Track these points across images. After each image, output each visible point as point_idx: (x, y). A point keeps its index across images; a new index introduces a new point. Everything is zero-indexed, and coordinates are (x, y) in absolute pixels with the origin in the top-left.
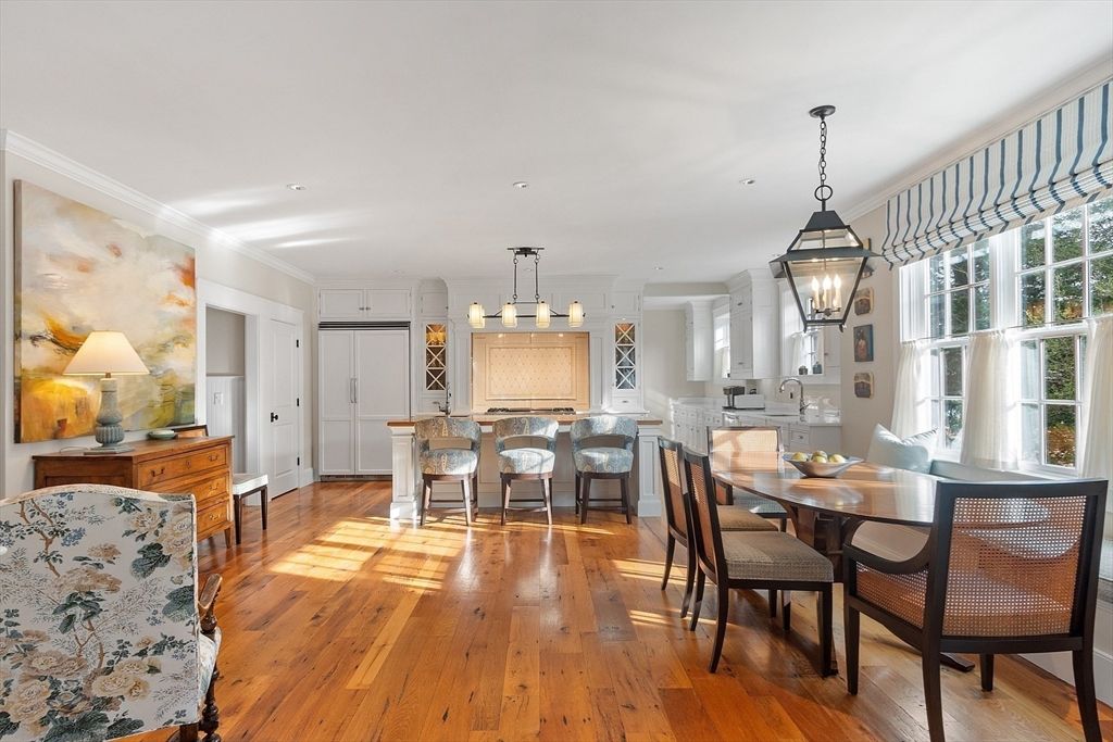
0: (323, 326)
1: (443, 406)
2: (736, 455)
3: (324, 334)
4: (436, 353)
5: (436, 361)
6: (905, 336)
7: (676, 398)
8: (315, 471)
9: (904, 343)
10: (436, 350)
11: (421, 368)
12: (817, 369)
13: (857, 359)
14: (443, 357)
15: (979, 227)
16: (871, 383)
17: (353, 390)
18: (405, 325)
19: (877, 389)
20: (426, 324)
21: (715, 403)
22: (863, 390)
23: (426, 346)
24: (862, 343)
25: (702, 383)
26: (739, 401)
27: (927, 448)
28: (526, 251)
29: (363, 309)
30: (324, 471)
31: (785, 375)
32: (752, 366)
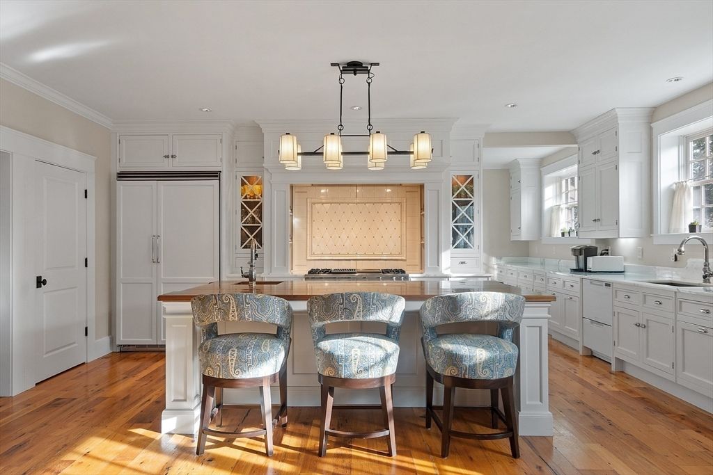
0: (122, 176)
1: (246, 270)
3: (122, 185)
4: (252, 207)
5: (253, 217)
7: (500, 257)
8: (112, 341)
10: (252, 205)
11: (234, 224)
14: (260, 212)
17: (154, 248)
18: (215, 175)
20: (240, 176)
23: (240, 200)
25: (527, 242)
28: (354, 67)
29: (167, 157)
30: (122, 339)
31: (662, 233)
32: (617, 223)
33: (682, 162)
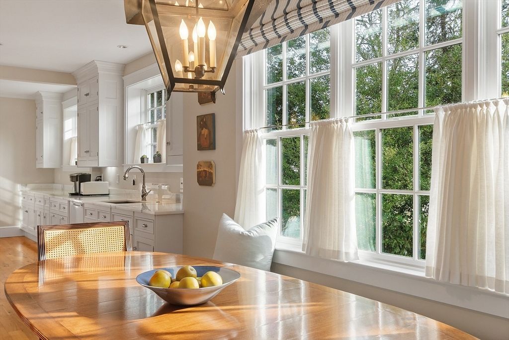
2: (77, 261)
6: (247, 126)
7: (25, 184)
9: (247, 132)
12: (157, 158)
13: (200, 148)
15: (326, 13)
16: (213, 171)
19: (219, 176)
21: (63, 189)
22: (205, 178)
24: (205, 132)
25: (52, 171)
26: (85, 187)
27: (270, 236)
31: (129, 164)
32: (98, 155)
33: (143, 110)
